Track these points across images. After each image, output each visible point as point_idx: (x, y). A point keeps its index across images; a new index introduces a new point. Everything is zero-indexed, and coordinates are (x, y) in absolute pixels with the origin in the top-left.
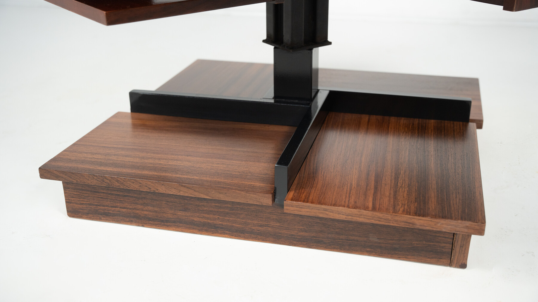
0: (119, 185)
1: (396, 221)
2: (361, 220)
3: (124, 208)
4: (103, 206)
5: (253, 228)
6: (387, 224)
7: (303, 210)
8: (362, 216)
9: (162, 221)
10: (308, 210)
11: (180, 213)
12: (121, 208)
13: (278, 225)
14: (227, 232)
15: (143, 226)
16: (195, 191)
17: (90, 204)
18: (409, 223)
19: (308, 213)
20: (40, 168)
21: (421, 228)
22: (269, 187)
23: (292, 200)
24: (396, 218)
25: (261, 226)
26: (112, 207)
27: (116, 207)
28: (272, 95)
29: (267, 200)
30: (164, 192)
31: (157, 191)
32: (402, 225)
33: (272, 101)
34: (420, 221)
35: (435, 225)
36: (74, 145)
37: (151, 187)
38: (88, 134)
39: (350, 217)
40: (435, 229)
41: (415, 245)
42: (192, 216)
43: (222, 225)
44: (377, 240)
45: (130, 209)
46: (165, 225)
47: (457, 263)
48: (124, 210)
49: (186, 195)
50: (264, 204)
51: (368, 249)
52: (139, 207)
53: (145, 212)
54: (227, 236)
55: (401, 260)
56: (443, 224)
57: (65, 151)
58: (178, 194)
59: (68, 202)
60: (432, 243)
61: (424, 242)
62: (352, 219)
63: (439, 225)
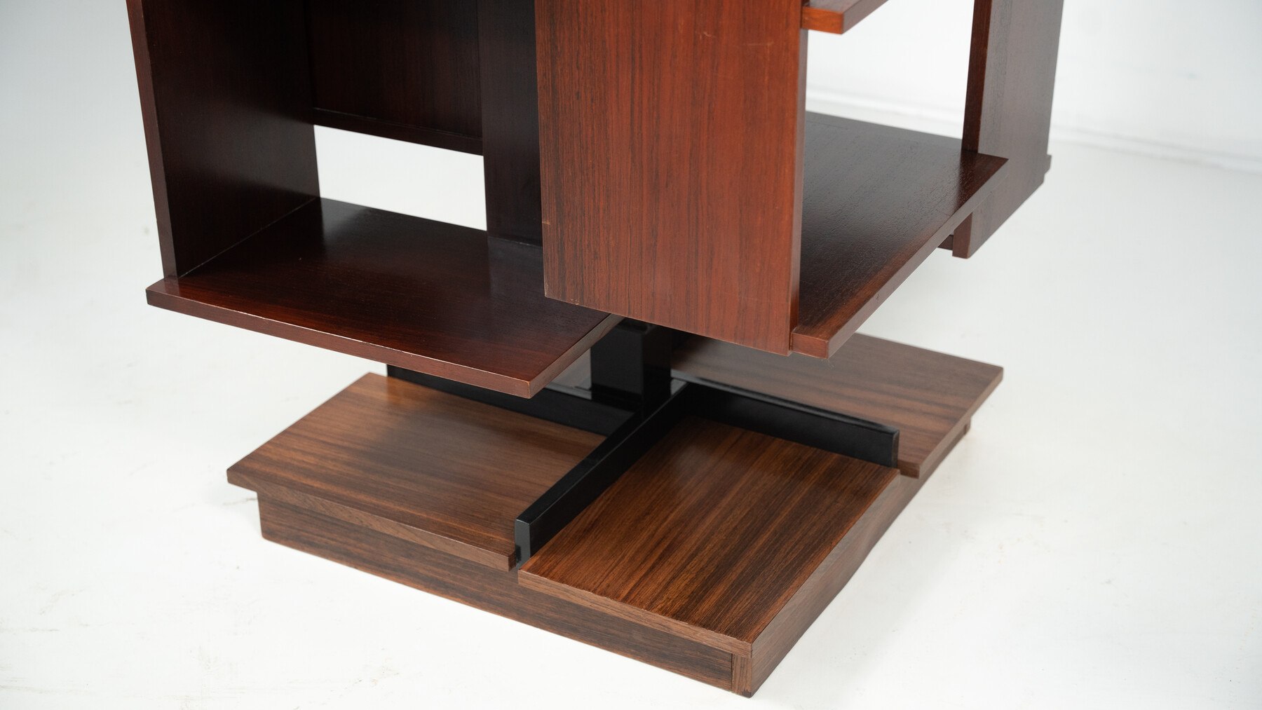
0: (324, 509)
1: (649, 621)
2: (609, 611)
3: (332, 539)
4: (307, 532)
5: (492, 596)
6: (638, 622)
7: (541, 586)
8: (609, 607)
9: (380, 566)
10: (546, 587)
11: (402, 560)
12: (329, 538)
13: (522, 597)
14: (461, 596)
15: (356, 568)
16: (416, 535)
17: (291, 527)
18: (664, 626)
19: (547, 591)
20: (228, 470)
21: (678, 635)
22: (510, 544)
23: (529, 570)
24: (649, 617)
25: (501, 595)
26: (317, 535)
27: (322, 536)
28: (588, 385)
29: (502, 563)
30: (379, 530)
31: (370, 527)
32: (656, 627)
33: (588, 396)
34: (676, 626)
35: (694, 634)
36: (285, 433)
37: (363, 520)
38: (311, 414)
39: (595, 605)
40: (694, 640)
41: (688, 655)
42: (416, 566)
43: (454, 585)
44: (642, 640)
45: (341, 542)
46: (383, 572)
47: (738, 689)
48: (333, 543)
49: (406, 538)
50: (499, 568)
51: (633, 651)
52: (352, 541)
53: (358, 550)
54: (460, 600)
55: (672, 672)
56: (702, 635)
57: (269, 443)
58: (396, 536)
59: (263, 519)
60: (707, 656)
61: (698, 653)
62: (598, 608)
63: (698, 635)
